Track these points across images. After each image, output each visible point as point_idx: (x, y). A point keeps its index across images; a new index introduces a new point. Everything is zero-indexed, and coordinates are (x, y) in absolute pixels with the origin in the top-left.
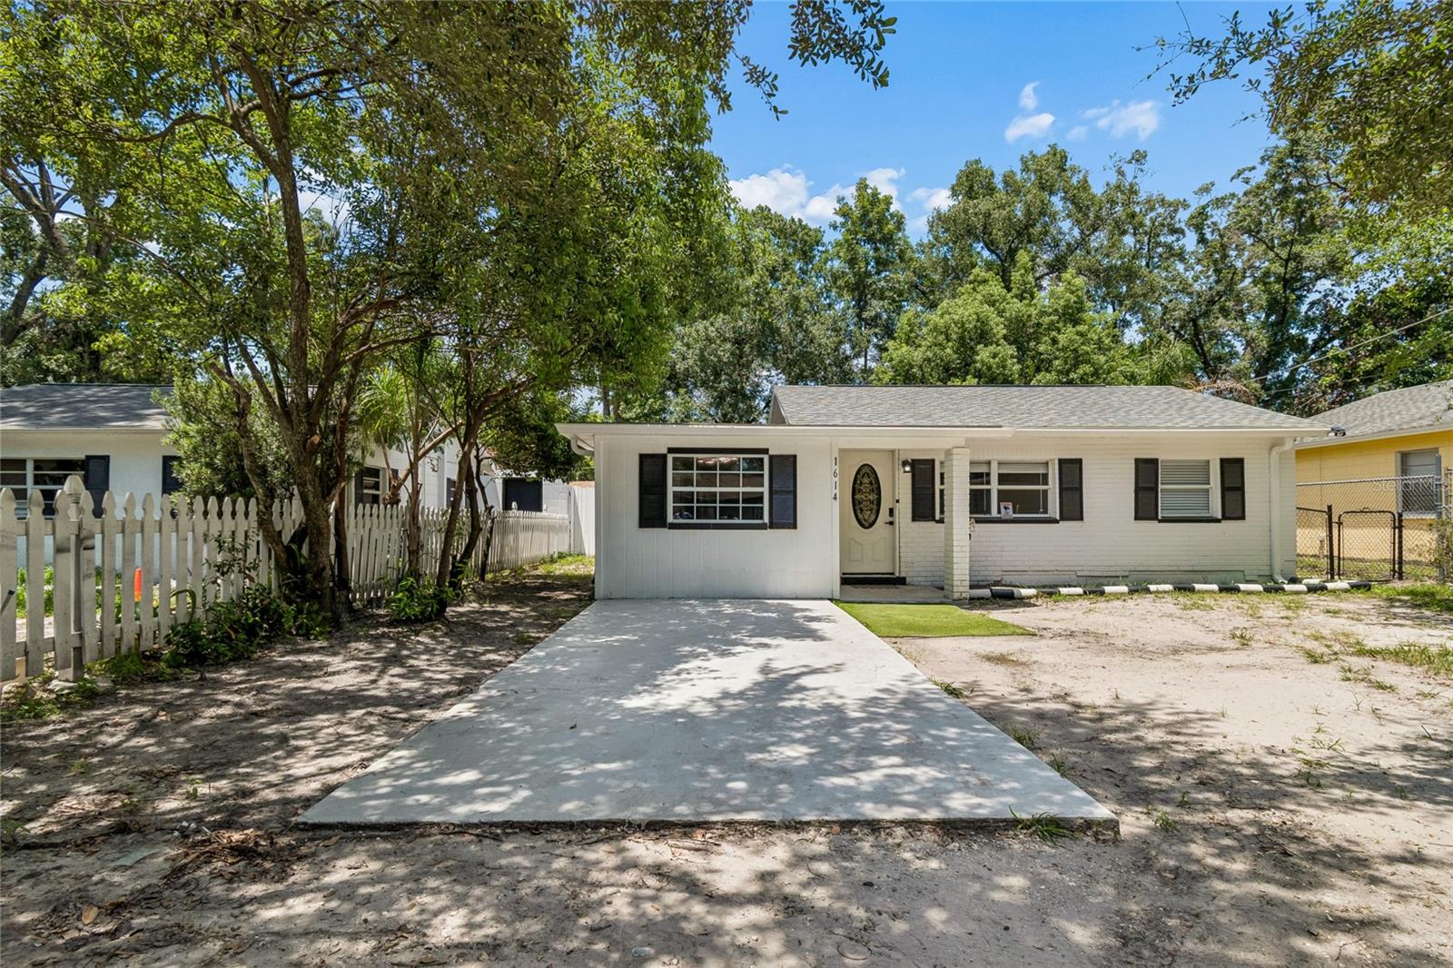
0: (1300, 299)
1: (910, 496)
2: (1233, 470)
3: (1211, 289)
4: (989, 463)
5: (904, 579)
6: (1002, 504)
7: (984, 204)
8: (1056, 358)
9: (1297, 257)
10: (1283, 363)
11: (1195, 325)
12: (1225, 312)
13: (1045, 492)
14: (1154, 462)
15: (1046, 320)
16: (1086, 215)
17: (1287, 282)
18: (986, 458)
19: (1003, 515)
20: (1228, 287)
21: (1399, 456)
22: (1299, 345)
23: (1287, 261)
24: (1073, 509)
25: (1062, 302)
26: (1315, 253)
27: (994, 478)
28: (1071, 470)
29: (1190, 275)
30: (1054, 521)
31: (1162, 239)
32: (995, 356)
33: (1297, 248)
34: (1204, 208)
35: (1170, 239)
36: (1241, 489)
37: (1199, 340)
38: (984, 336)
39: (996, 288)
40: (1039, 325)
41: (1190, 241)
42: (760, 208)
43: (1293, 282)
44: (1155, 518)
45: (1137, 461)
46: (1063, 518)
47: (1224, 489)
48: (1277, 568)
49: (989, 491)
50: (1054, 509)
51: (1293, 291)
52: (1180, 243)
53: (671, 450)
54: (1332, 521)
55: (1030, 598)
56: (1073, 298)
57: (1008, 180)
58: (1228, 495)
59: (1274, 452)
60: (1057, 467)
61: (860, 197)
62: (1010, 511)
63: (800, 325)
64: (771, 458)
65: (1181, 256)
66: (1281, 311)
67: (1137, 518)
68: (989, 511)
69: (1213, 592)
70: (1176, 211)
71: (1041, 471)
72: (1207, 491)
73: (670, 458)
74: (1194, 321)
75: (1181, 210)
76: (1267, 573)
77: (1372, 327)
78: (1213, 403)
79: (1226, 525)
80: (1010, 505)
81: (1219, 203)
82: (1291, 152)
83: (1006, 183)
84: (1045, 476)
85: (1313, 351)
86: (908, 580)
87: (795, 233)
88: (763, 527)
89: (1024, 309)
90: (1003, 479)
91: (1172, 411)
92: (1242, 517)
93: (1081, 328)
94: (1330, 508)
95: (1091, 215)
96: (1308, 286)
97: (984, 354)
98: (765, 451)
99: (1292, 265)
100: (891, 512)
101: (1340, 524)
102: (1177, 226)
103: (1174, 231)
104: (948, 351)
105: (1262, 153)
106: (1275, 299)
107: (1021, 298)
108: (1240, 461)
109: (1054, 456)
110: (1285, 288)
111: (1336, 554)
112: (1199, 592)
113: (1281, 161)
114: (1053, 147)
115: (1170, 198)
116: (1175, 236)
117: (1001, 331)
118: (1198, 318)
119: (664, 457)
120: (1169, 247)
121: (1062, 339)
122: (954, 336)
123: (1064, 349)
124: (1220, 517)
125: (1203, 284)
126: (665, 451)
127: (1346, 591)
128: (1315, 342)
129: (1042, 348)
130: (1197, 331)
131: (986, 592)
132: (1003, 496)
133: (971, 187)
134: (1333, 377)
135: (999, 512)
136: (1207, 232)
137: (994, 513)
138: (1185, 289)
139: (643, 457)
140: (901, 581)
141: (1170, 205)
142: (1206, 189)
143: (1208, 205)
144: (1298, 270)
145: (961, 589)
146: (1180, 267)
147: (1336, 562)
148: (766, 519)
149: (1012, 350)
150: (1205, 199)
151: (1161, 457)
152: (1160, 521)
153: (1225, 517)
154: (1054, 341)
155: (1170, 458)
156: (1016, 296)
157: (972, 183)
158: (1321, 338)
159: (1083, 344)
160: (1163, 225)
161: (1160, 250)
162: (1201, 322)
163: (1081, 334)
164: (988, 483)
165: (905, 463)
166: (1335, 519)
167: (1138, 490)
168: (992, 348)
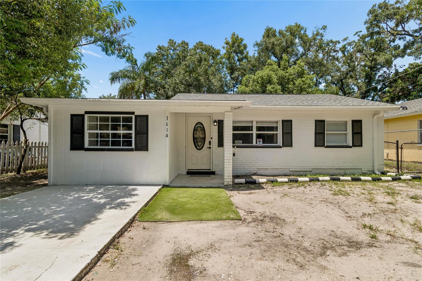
0: (376, 74)
1: (217, 136)
2: (357, 125)
3: (347, 70)
4: (252, 122)
5: (215, 172)
6: (258, 140)
7: (273, 40)
8: (295, 90)
9: (375, 60)
10: (370, 95)
11: (342, 82)
12: (351, 77)
13: (277, 134)
14: (323, 121)
15: (291, 77)
16: (306, 45)
17: (371, 68)
18: (250, 119)
19: (258, 144)
20: (353, 69)
21: (419, 122)
22: (375, 89)
23: (372, 61)
24: (288, 142)
25: (296, 71)
26: (381, 59)
27: (254, 129)
28: (287, 124)
29: (340, 65)
30: (280, 147)
31: (331, 54)
32: (273, 88)
33: (375, 57)
34: (345, 45)
35: (334, 54)
36: (360, 133)
37: (343, 87)
38: (270, 82)
39: (276, 67)
40: (289, 79)
41: (340, 55)
42: (200, 42)
43: (374, 68)
44: (323, 146)
45: (316, 121)
46: (284, 146)
47: (353, 133)
48: (376, 168)
49: (252, 134)
50: (280, 142)
51: (374, 71)
52: (337, 55)
53: (87, 113)
54: (398, 147)
55: (263, 183)
56: (301, 69)
57: (281, 33)
58: (355, 136)
59: (375, 117)
60: (281, 123)
61: (232, 38)
62: (261, 143)
63: (208, 79)
64: (136, 117)
65: (337, 59)
66: (369, 78)
67: (316, 146)
68: (252, 143)
69: (349, 181)
70: (336, 44)
71: (275, 125)
72: (346, 134)
73: (86, 116)
74: (341, 80)
75: (338, 44)
76: (372, 170)
77: (401, 81)
78: (348, 99)
79: (354, 149)
80: (261, 140)
81: (350, 44)
82: (375, 19)
83: (279, 33)
84: (277, 127)
85: (379, 91)
86: (216, 173)
87: (209, 49)
88: (132, 150)
89: (284, 73)
90: (259, 129)
91: (332, 101)
92: (361, 146)
93: (303, 79)
94: (397, 142)
95: (308, 44)
96: (379, 70)
97: (269, 87)
98: (133, 113)
99: (373, 62)
100: (210, 142)
101: (402, 148)
102: (336, 49)
103: (335, 51)
104: (258, 87)
105: (365, 21)
106: (368, 74)
107: (283, 70)
108: (360, 121)
109: (279, 119)
110: (371, 70)
111: (400, 159)
112: (343, 181)
113: (371, 22)
114: (296, 24)
115: (334, 40)
116: (336, 53)
117: (275, 80)
118: (342, 79)
119: (83, 116)
120: (334, 57)
121: (297, 83)
122: (260, 82)
123: (298, 87)
124: (351, 145)
125: (344, 69)
126: (83, 113)
127: (410, 180)
128: (380, 88)
129: (290, 86)
130: (342, 84)
131: (243, 181)
132: (259, 136)
133: (268, 35)
134: (387, 98)
135: (256, 143)
136: (346, 53)
137: (254, 143)
138: (338, 70)
139: (72, 116)
140: (213, 173)
141: (334, 43)
142: (345, 39)
143: (346, 45)
144: (376, 64)
145: (229, 180)
146: (337, 63)
147: (400, 163)
148: (133, 146)
149: (279, 87)
150: (345, 42)
151: (327, 119)
152: (326, 147)
153: (354, 146)
154: (294, 84)
155: (330, 120)
156: (282, 69)
157: (269, 33)
158: (382, 87)
159: (304, 85)
160: (331, 49)
161: (331, 58)
162: (344, 81)
163: (303, 81)
164: (252, 130)
165: (215, 121)
166: (400, 146)
167: (316, 134)
168: (272, 86)
